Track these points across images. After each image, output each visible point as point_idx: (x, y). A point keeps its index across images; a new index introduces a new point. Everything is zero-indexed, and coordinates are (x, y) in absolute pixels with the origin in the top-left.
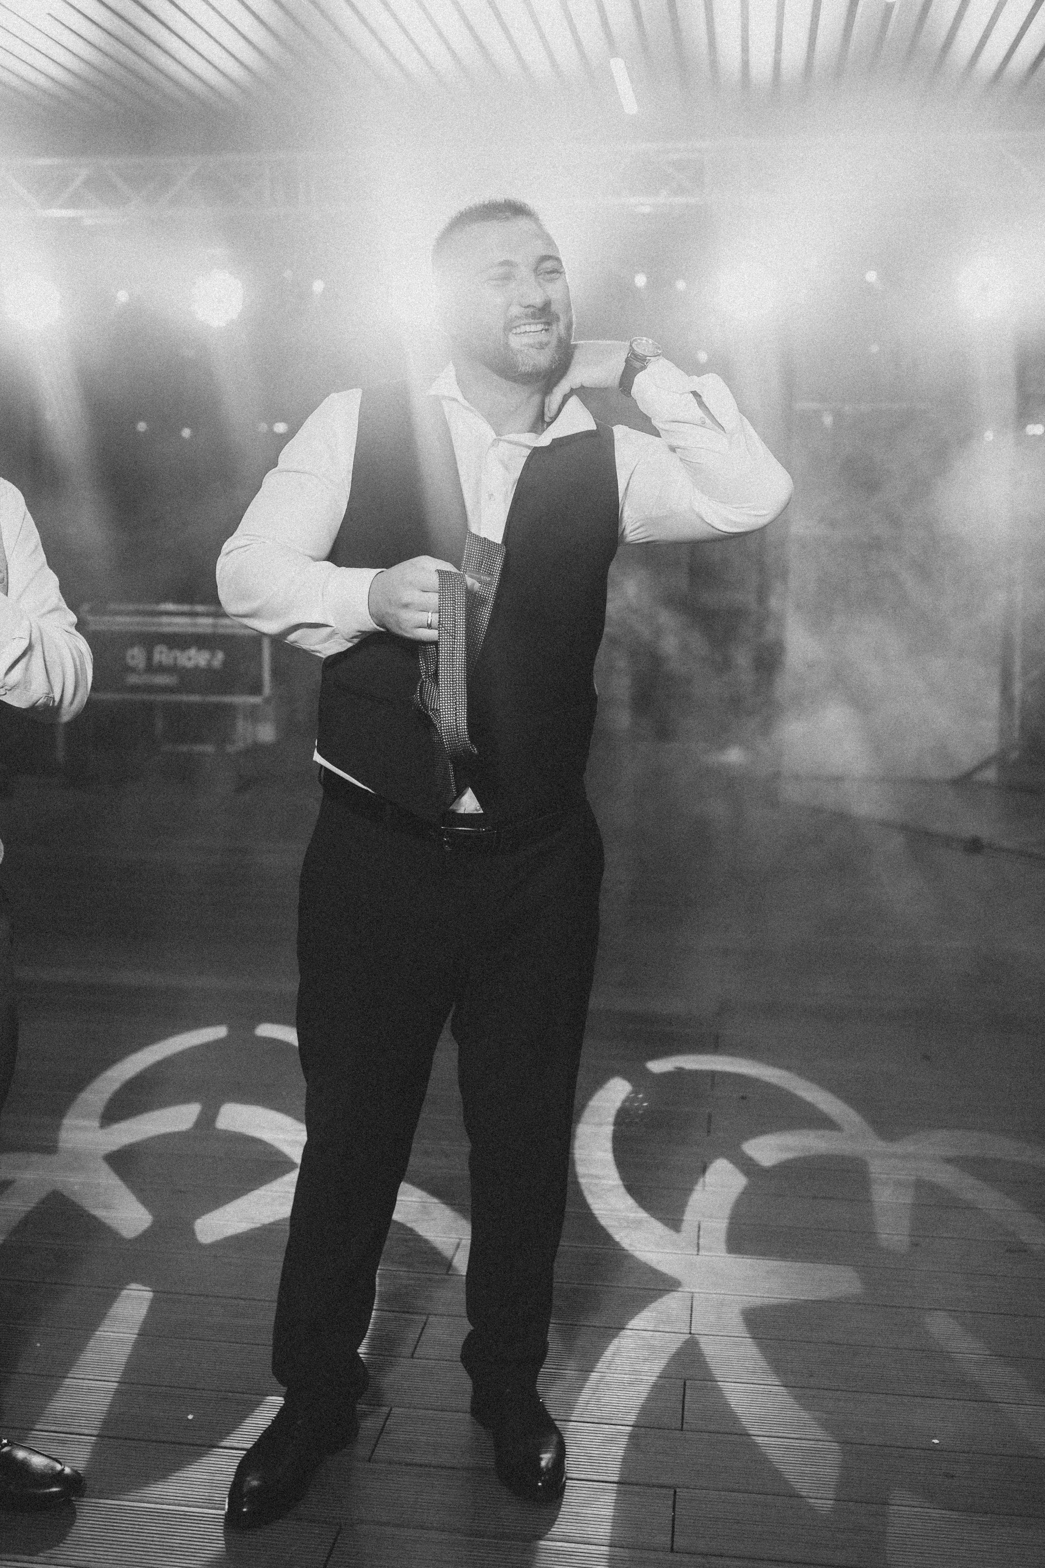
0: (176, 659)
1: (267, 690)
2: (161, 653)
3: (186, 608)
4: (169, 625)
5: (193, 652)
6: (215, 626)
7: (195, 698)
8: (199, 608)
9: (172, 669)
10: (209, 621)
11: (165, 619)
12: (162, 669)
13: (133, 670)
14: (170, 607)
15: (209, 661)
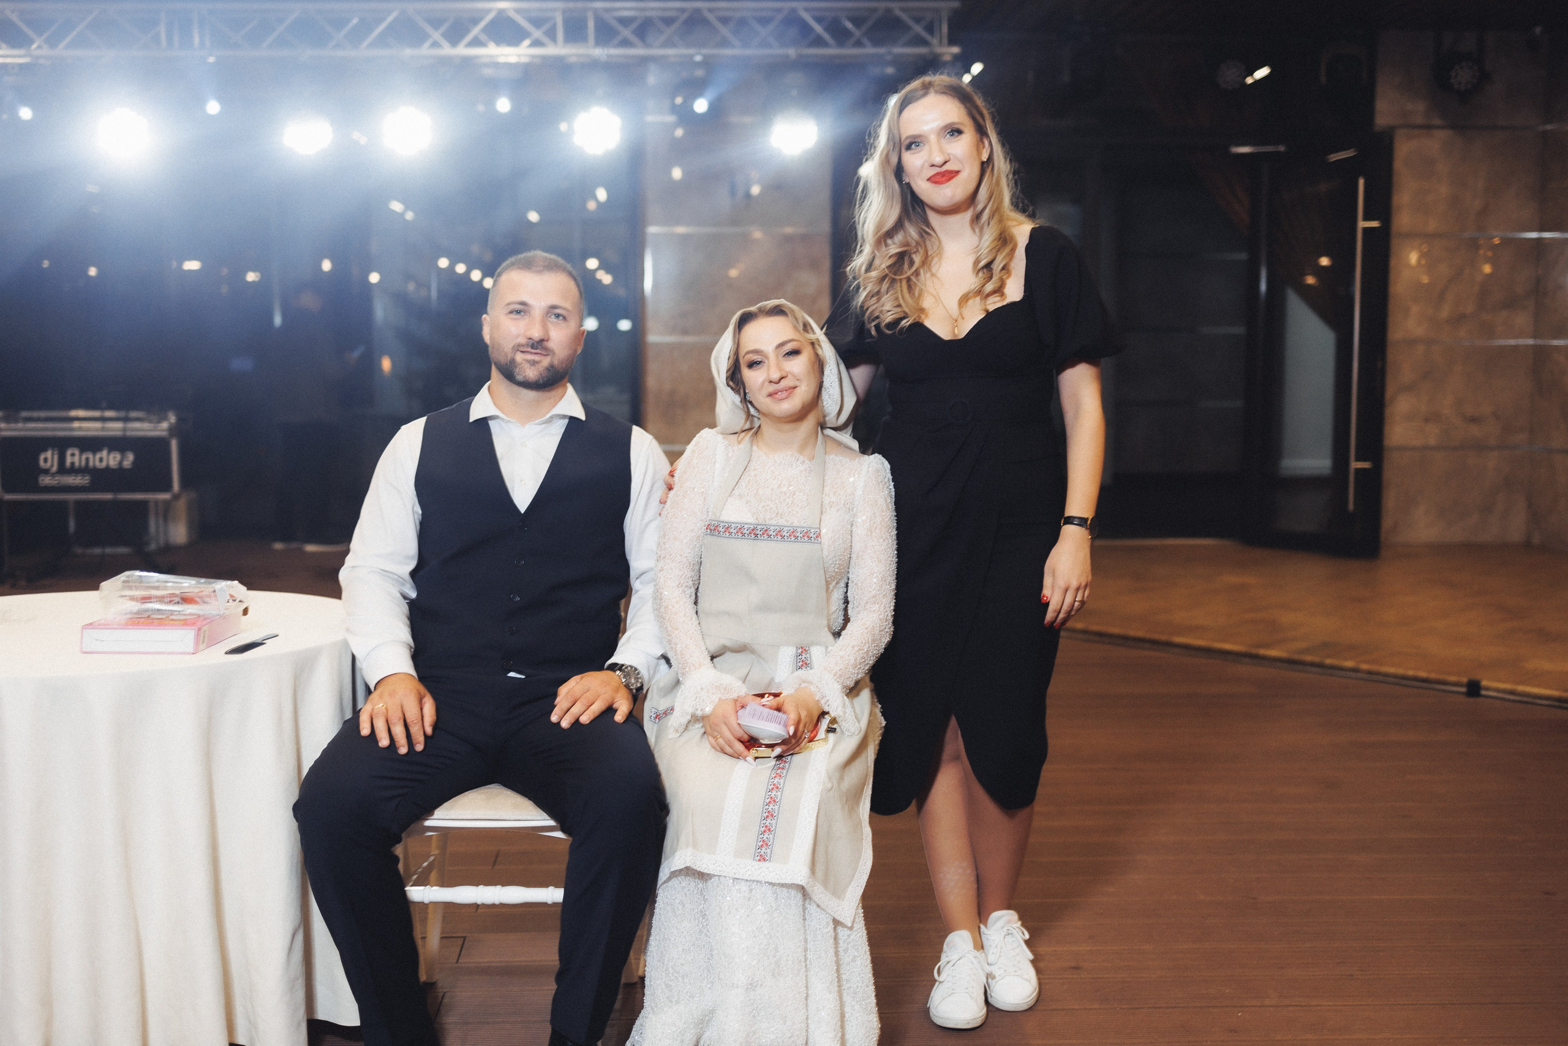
0: (87, 459)
1: (176, 486)
2: (73, 455)
3: (97, 414)
4: (80, 429)
5: (104, 453)
6: (124, 430)
7: (108, 496)
8: (109, 414)
9: (84, 470)
10: (119, 425)
11: (76, 424)
12: (73, 470)
13: (46, 472)
14: (81, 413)
15: (121, 463)
